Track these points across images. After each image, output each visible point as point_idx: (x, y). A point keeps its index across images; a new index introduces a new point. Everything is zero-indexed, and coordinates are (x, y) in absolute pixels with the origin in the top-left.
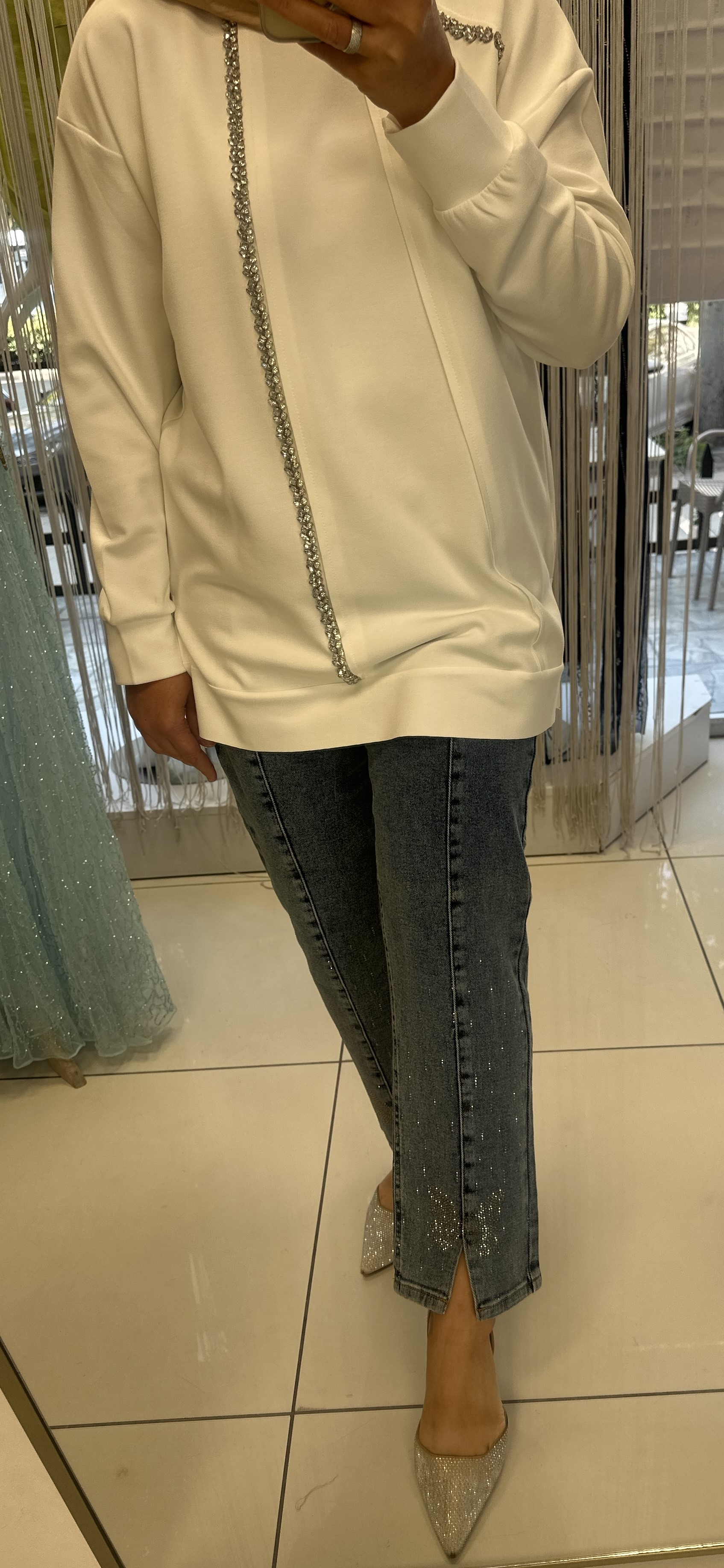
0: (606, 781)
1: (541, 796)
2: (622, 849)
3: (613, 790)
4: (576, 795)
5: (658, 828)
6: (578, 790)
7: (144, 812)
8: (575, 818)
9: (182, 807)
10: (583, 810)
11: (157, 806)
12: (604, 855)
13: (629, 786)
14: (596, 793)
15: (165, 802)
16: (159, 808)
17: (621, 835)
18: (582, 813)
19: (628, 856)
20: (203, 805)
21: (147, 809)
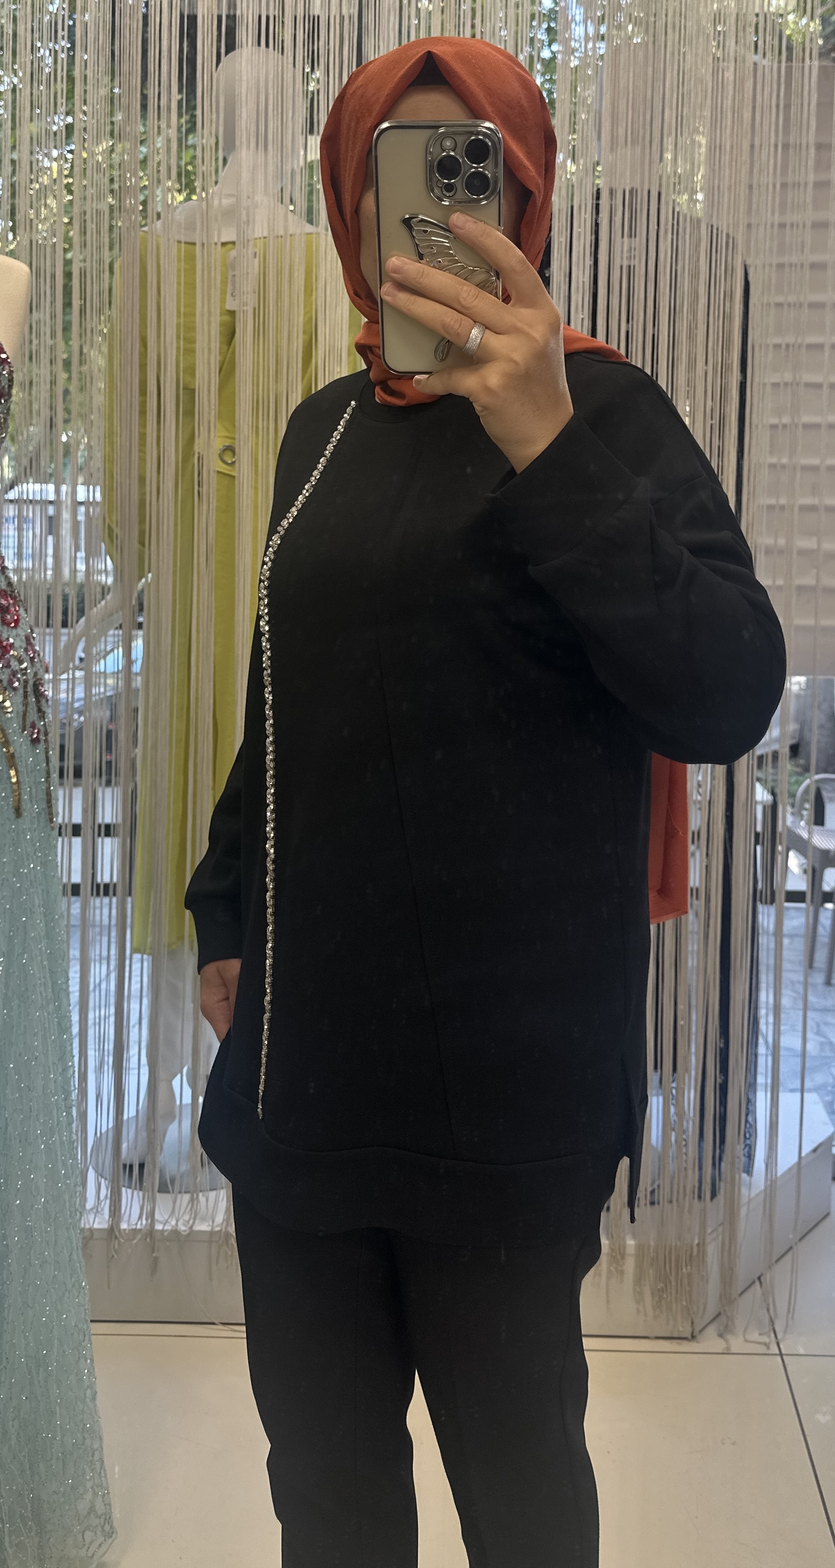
0: (704, 1240)
1: (620, 1253)
2: (721, 1336)
3: (712, 1251)
4: (665, 1257)
5: (768, 1310)
6: (668, 1249)
7: (119, 1230)
8: (662, 1288)
9: (166, 1228)
10: (672, 1279)
11: (136, 1224)
12: (698, 1342)
13: (733, 1249)
14: (691, 1256)
15: (147, 1219)
16: (139, 1227)
17: (719, 1314)
18: (670, 1282)
19: (728, 1348)
20: (191, 1227)
21: (124, 1226)
